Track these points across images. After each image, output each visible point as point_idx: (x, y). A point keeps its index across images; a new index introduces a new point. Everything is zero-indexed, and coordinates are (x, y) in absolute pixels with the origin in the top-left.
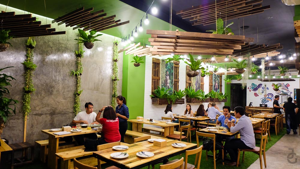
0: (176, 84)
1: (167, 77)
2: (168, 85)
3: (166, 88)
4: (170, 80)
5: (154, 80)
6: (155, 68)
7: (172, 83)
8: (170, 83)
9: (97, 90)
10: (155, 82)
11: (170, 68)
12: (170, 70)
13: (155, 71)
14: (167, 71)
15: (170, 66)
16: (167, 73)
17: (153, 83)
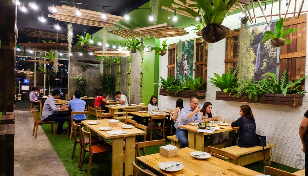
0: (202, 69)
1: (183, 62)
2: (185, 72)
3: (183, 76)
4: (188, 66)
5: (170, 69)
6: (171, 55)
7: (191, 68)
8: (188, 70)
9: (137, 82)
10: (171, 70)
11: (189, 49)
12: (188, 51)
13: (171, 59)
14: (183, 55)
15: (189, 47)
16: (184, 57)
17: (169, 72)
